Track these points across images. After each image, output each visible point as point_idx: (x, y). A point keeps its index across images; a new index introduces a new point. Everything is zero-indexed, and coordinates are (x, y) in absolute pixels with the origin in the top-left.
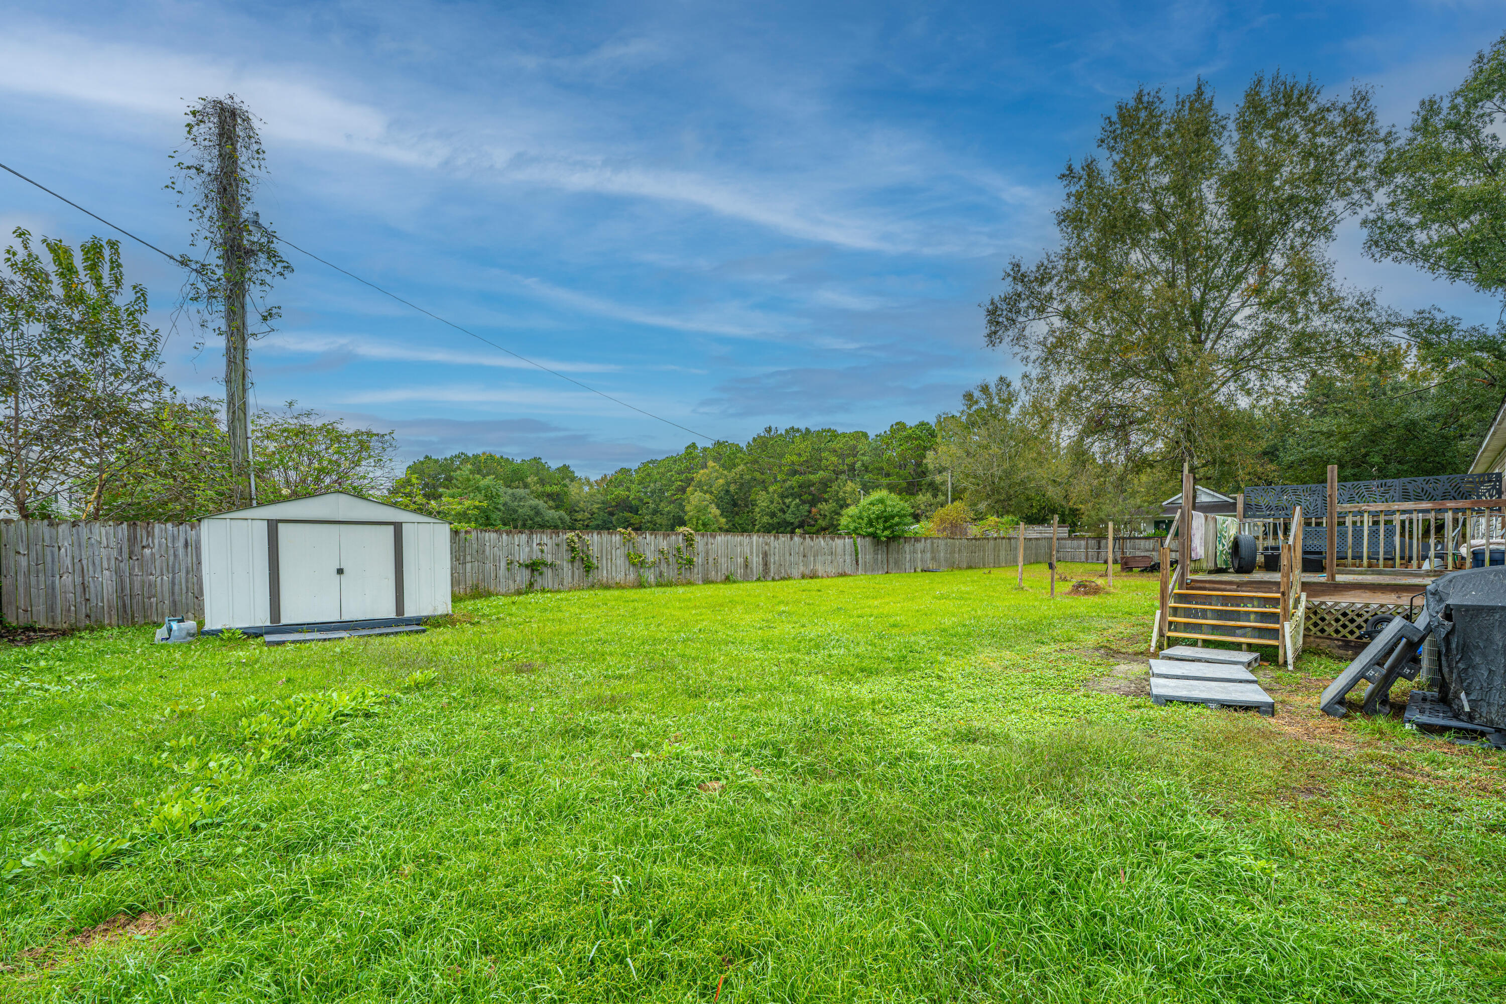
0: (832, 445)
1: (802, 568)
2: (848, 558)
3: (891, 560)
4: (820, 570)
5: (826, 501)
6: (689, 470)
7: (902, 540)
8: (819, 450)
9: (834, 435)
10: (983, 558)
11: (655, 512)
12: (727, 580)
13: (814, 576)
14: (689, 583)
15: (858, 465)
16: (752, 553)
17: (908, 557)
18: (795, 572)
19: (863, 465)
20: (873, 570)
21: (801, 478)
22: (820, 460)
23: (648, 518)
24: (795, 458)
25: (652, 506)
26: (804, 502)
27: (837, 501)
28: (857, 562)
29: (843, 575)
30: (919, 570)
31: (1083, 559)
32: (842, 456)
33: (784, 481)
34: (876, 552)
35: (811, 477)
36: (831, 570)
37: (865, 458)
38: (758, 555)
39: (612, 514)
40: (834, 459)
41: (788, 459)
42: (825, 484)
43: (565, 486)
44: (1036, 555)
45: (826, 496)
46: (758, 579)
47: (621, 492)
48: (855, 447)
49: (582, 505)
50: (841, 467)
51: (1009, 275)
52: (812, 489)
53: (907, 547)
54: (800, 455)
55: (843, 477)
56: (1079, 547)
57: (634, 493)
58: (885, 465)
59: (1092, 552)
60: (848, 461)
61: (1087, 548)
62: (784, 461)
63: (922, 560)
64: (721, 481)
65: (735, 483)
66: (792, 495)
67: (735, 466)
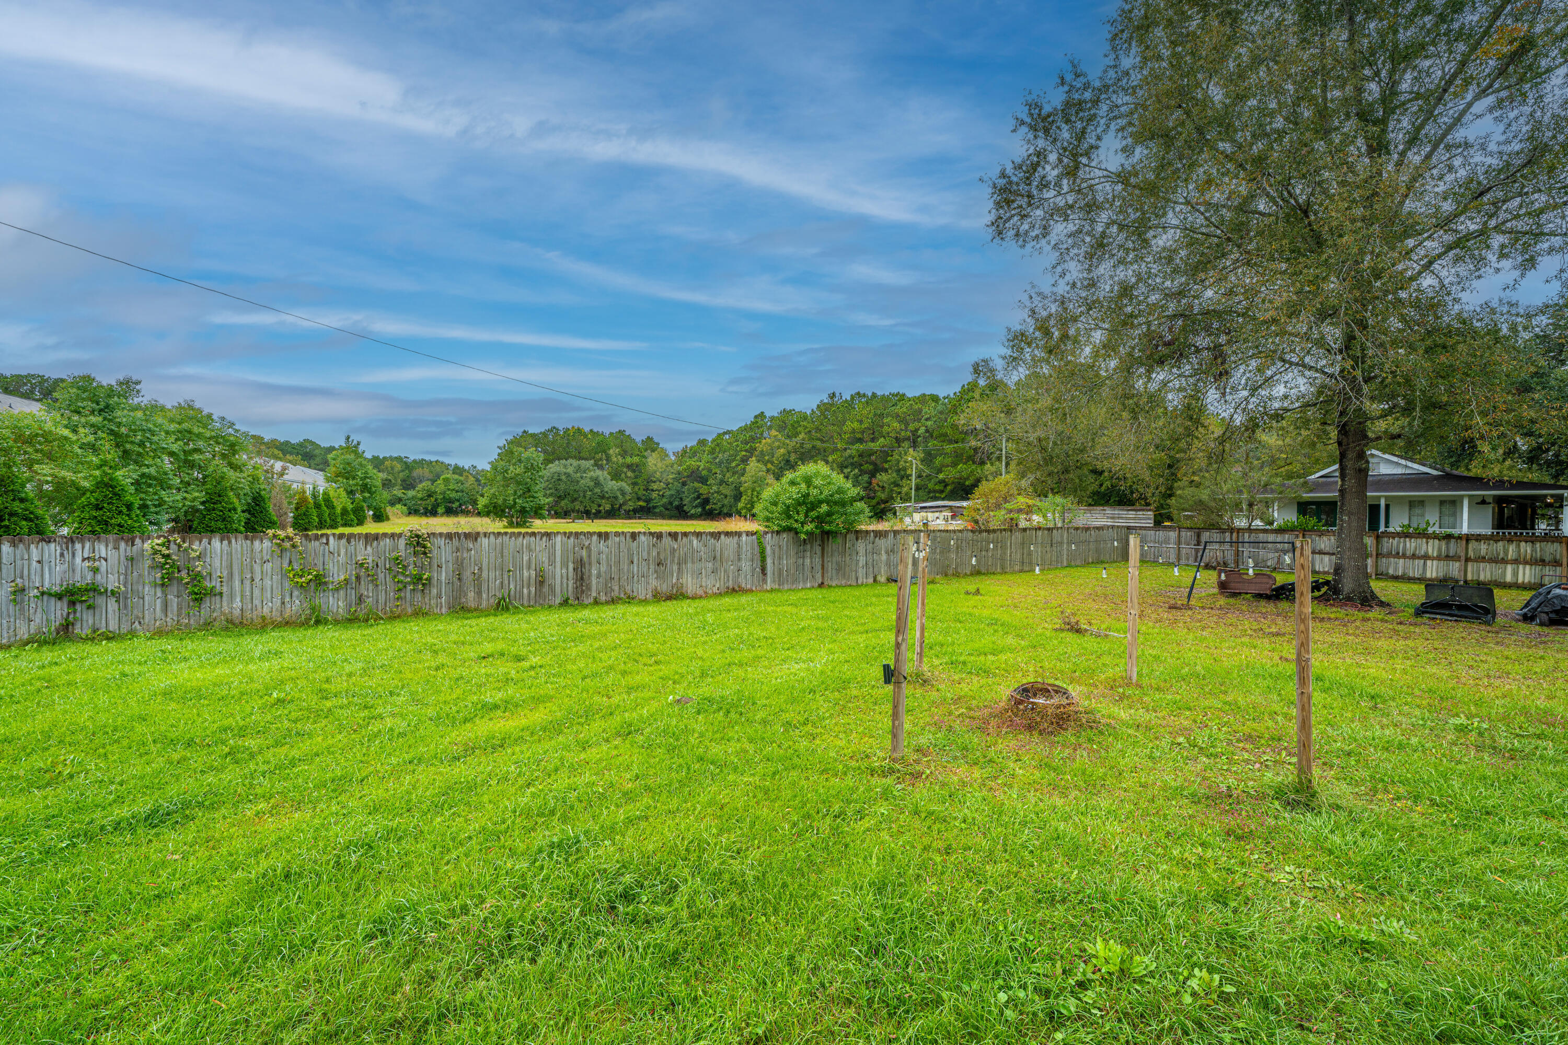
0: (897, 409)
1: (654, 583)
2: (746, 566)
3: (829, 566)
4: (690, 583)
5: (886, 471)
6: (753, 439)
7: (850, 537)
8: (882, 416)
9: (902, 397)
10: (1003, 559)
11: (722, 482)
12: (503, 606)
13: (676, 595)
14: (419, 613)
15: (922, 430)
16: (552, 562)
17: (862, 560)
18: (642, 591)
19: (927, 431)
20: (795, 581)
21: (862, 447)
22: (882, 427)
23: (715, 488)
24: (856, 425)
25: (719, 476)
26: (862, 472)
27: (898, 471)
28: (763, 570)
29: (734, 591)
30: (882, 579)
31: (1173, 558)
32: (903, 421)
33: (845, 449)
34: (800, 554)
35: (871, 445)
36: (712, 583)
37: (929, 423)
38: (565, 564)
39: (684, 484)
40: (896, 425)
41: (850, 425)
42: (886, 454)
43: (644, 457)
44: (1097, 550)
45: (886, 466)
46: (565, 603)
47: (692, 463)
48: (920, 411)
49: (658, 475)
50: (903, 433)
51: (1023, 123)
52: (873, 458)
53: (861, 546)
54: (861, 422)
55: (906, 444)
56: (1167, 541)
57: (701, 463)
58: (949, 431)
59: (1186, 549)
60: (911, 427)
61: (1179, 543)
62: (845, 428)
63: (888, 564)
64: (782, 451)
65: (795, 452)
66: (852, 464)
67: (797, 434)
